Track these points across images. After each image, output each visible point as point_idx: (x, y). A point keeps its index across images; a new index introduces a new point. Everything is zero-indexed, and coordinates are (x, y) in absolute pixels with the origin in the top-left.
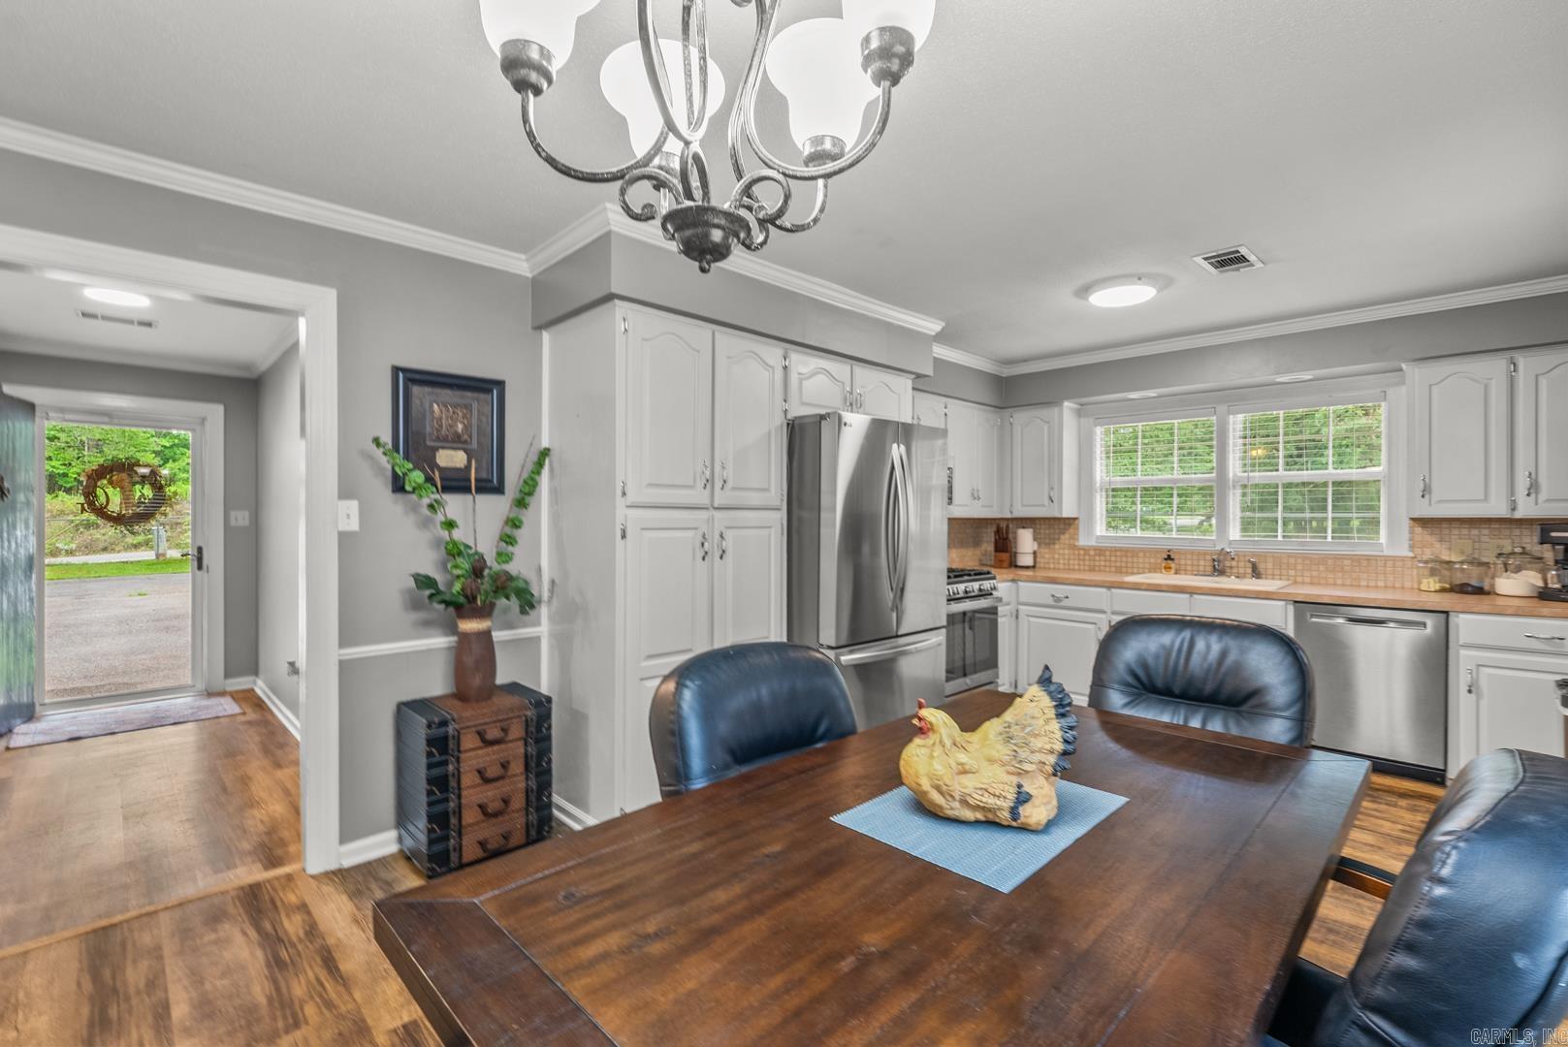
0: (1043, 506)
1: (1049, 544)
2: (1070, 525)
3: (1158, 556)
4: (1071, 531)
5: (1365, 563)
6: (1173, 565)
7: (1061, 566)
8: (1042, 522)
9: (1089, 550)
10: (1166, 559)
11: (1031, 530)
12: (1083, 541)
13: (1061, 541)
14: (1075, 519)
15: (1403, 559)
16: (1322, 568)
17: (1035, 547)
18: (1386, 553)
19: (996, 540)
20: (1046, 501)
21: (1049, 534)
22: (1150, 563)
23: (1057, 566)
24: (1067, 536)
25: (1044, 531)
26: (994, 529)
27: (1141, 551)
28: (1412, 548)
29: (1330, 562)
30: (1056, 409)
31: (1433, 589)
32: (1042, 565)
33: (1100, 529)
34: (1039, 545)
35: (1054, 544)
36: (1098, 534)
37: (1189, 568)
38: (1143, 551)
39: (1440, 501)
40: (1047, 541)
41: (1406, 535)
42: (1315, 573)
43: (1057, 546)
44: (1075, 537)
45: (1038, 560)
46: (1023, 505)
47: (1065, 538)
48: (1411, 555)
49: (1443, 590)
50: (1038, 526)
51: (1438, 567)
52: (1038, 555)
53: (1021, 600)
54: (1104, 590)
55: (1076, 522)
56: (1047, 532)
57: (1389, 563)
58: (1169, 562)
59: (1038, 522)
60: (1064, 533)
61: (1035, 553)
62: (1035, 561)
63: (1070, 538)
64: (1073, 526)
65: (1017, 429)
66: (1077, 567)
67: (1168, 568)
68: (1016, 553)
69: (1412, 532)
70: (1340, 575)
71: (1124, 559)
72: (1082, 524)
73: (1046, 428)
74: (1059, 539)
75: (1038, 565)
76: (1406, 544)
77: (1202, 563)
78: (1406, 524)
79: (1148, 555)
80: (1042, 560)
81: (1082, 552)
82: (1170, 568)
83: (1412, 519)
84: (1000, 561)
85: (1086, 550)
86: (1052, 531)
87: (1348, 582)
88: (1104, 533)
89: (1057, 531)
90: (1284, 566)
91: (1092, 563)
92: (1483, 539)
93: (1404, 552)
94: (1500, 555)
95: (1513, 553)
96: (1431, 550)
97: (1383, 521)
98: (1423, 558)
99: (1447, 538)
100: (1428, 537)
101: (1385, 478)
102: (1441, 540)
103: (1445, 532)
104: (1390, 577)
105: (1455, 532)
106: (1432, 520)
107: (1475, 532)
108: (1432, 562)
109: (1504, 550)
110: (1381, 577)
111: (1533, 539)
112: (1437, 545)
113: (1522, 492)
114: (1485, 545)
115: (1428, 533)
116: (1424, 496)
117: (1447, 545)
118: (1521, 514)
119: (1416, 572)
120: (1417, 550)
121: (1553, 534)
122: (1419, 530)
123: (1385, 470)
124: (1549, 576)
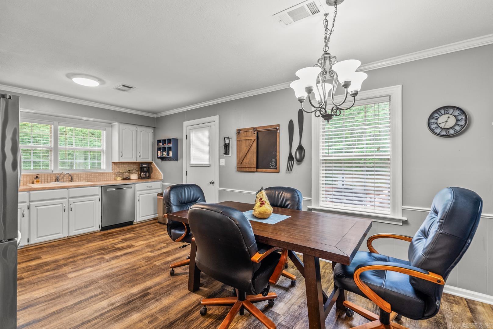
5: (102, 174)
15: (110, 173)
18: (106, 171)
28: (112, 170)
29: (93, 175)
39: (125, 158)
48: (112, 171)
49: (122, 180)
51: (119, 174)
57: (107, 174)
58: (37, 179)
69: (112, 166)
70: (95, 178)
76: (111, 169)
78: (111, 164)
82: (38, 181)
83: (113, 162)
87: (97, 180)
90: (79, 177)
92: (126, 167)
93: (111, 171)
94: (129, 171)
95: (133, 170)
96: (117, 170)
97: (103, 163)
98: (115, 172)
99: (119, 167)
100: (115, 167)
101: (104, 151)
102: (118, 168)
103: (119, 165)
104: (108, 178)
105: (121, 165)
106: (116, 163)
107: (124, 165)
108: (118, 173)
109: (130, 169)
110: (105, 178)
111: (135, 167)
112: (117, 169)
113: (138, 156)
114: (126, 169)
115: (116, 166)
116: (122, 157)
117: (119, 169)
118: (138, 161)
119: (113, 176)
120: (114, 171)
121: (144, 165)
122: (114, 165)
123: (104, 149)
124: (142, 174)
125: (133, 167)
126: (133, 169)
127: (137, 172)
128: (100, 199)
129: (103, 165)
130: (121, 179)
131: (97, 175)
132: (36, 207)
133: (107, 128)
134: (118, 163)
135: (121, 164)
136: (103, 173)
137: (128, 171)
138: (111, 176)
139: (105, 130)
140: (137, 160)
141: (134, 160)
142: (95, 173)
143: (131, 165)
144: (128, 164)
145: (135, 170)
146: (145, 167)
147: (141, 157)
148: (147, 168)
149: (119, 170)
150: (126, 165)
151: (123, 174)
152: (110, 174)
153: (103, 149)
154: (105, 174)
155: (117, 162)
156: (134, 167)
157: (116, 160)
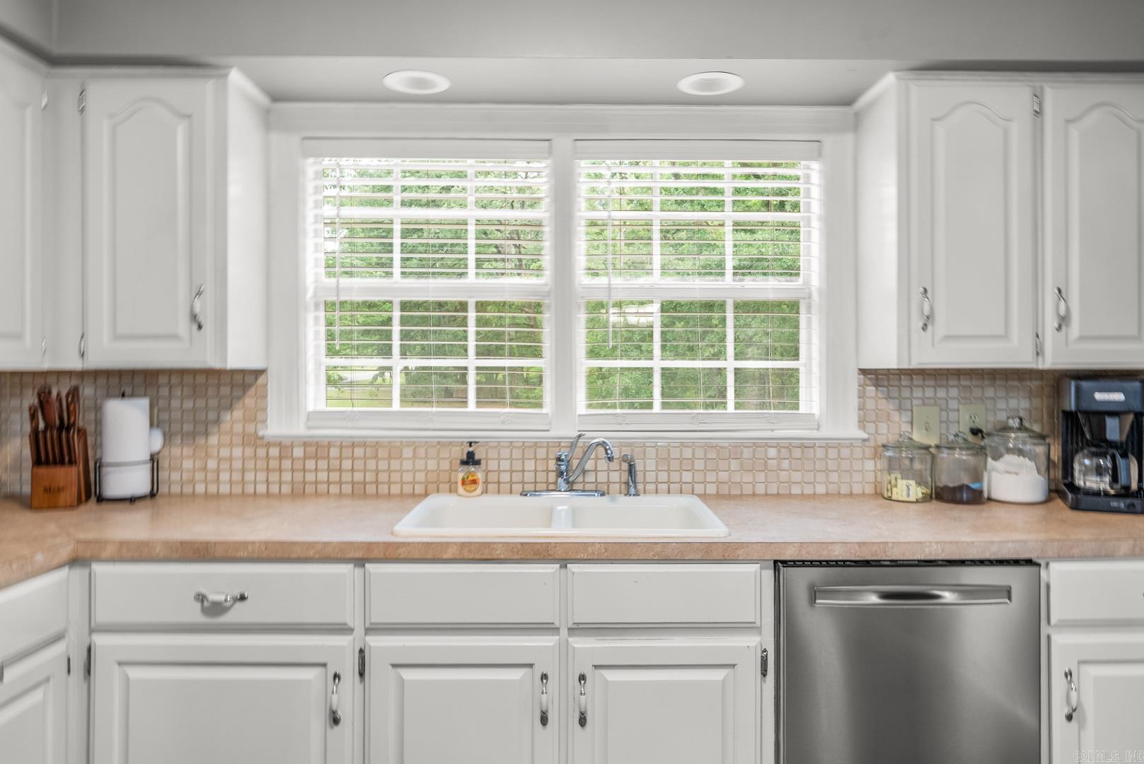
0: (175, 337)
1: (193, 435)
2: (245, 387)
3: (445, 454)
4: (249, 401)
5: (797, 453)
6: (480, 476)
7: (225, 489)
8: (175, 380)
9: (292, 446)
10: (464, 463)
11: (144, 403)
12: (276, 427)
13: (225, 426)
14: (258, 373)
15: (850, 443)
16: (734, 465)
17: (157, 442)
18: (824, 433)
19: (35, 434)
20: (183, 326)
21: (194, 410)
22: (427, 472)
23: (212, 489)
24: (238, 414)
25: (180, 403)
26: (31, 399)
27: (409, 444)
28: (862, 423)
29: (747, 453)
30: (210, 86)
31: (913, 498)
32: (176, 489)
33: (315, 397)
34: (168, 438)
35: (206, 434)
36: (311, 408)
37: (505, 477)
38: (413, 444)
39: (944, 338)
40: (188, 427)
41: (853, 401)
42: (724, 476)
43: (213, 440)
44: (258, 415)
45: (163, 475)
46: (117, 337)
47: (233, 419)
48: (862, 435)
49: (927, 498)
50: (164, 392)
52: (164, 463)
53: (101, 617)
54: (345, 569)
55: (261, 380)
56: (188, 404)
57: (833, 453)
58: (472, 469)
59: (163, 380)
60: (230, 407)
61: (154, 459)
62: (155, 481)
63: (245, 420)
64: (252, 390)
65: (99, 127)
66: (262, 488)
67: (470, 482)
68: (99, 465)
69: (862, 395)
71: (371, 464)
72: (274, 386)
73: (181, 131)
74: (218, 421)
75: (163, 489)
76: (853, 416)
77: (530, 465)
78: (854, 380)
79: (422, 452)
80: (175, 476)
81: (274, 452)
82: (474, 482)
83: (864, 372)
84: (48, 490)
85: (285, 447)
86: (200, 403)
88: (322, 406)
89: (213, 403)
90: (675, 465)
91: (299, 476)
93: (851, 430)
94: (976, 432)
95: (1006, 429)
96: (895, 426)
97: (809, 372)
98: (882, 440)
99: (907, 404)
100: (883, 404)
101: (815, 296)
102: (900, 409)
103: (906, 393)
104: (834, 477)
105: (918, 393)
106: (888, 373)
107: (941, 393)
108: (898, 447)
109: (980, 424)
110: (821, 477)
111: (1019, 404)
112: (895, 416)
113: (1051, 322)
114: (953, 416)
115: (888, 397)
116: (925, 327)
117: (906, 417)
118: (1049, 362)
119: (870, 465)
120: (871, 427)
121: (1099, 396)
122: (871, 390)
123: (815, 282)
124: (1076, 466)
125: (1001, 404)
126: (1002, 416)
127: (1040, 450)
128: (764, 662)
129: (810, 386)
130: (917, 492)
131: (772, 452)
132: (394, 666)
133: (828, 141)
134: (901, 373)
135: (917, 380)
136: (805, 445)
137: (970, 438)
138: (857, 465)
139: (819, 156)
140: (1039, 352)
141: (1017, 355)
142: (756, 444)
143: (990, 392)
144: (964, 382)
145: (1022, 428)
146: (1113, 414)
147: (1075, 329)
148: (1131, 417)
149: (906, 428)
150: (954, 392)
151: (933, 457)
152: (845, 452)
153: (807, 283)
154: (820, 453)
155: (893, 365)
156: (1013, 403)
157: (888, 359)
